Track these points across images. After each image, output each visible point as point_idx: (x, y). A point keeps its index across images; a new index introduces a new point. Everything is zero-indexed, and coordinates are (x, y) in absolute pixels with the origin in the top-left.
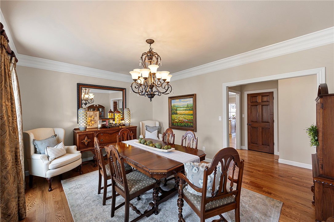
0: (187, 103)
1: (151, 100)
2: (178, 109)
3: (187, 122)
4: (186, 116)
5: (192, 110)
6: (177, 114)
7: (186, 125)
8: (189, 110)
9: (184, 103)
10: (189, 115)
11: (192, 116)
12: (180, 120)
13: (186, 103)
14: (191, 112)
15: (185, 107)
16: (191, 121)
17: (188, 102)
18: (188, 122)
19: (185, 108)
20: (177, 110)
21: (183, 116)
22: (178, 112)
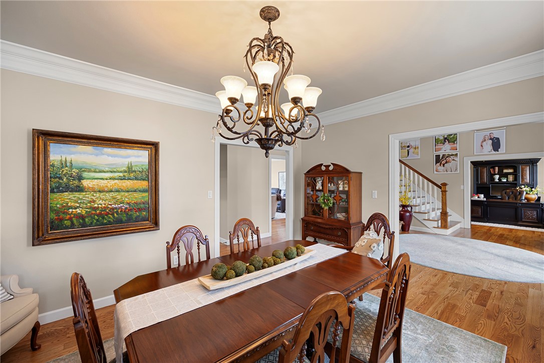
0: (129, 160)
1: (267, 153)
2: (85, 175)
3: (125, 211)
4: (123, 193)
5: (144, 180)
6: (80, 189)
7: (124, 219)
8: (136, 179)
9: (116, 158)
10: (135, 191)
11: (147, 194)
12: (95, 209)
13: (126, 161)
14: (144, 184)
15: (122, 169)
16: (142, 206)
17: (133, 160)
18: (130, 210)
19: (121, 174)
20: (80, 178)
21: (108, 196)
22: (85, 183)
